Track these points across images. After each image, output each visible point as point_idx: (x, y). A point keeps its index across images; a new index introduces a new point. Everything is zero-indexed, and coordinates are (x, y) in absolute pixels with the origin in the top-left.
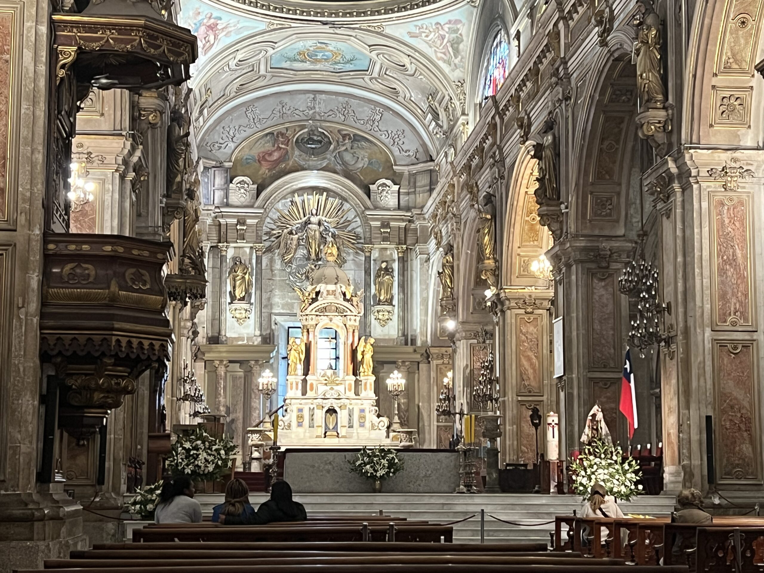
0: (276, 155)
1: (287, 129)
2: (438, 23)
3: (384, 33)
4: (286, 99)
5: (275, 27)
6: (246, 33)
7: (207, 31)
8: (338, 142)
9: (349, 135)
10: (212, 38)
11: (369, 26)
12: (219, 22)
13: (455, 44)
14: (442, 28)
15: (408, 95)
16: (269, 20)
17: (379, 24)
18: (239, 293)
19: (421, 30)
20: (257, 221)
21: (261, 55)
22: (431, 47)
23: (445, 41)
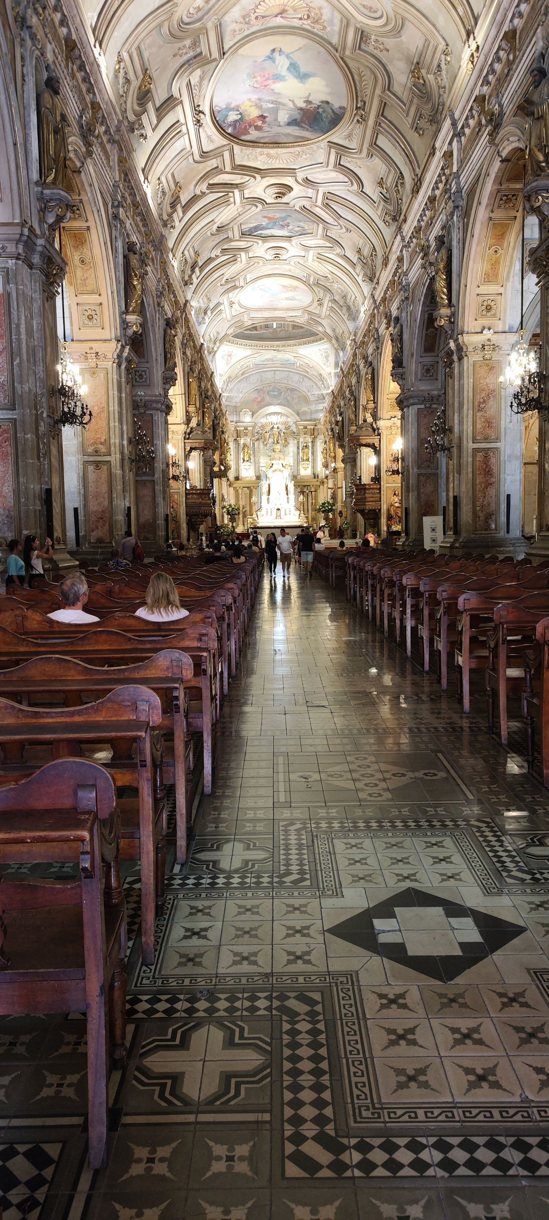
1: (264, 387)
3: (298, 352)
4: (263, 374)
5: (256, 352)
7: (228, 357)
8: (285, 392)
9: (290, 388)
10: (230, 359)
12: (232, 353)
13: (327, 357)
16: (252, 350)
17: (295, 349)
18: (246, 459)
19: (315, 352)
20: (252, 428)
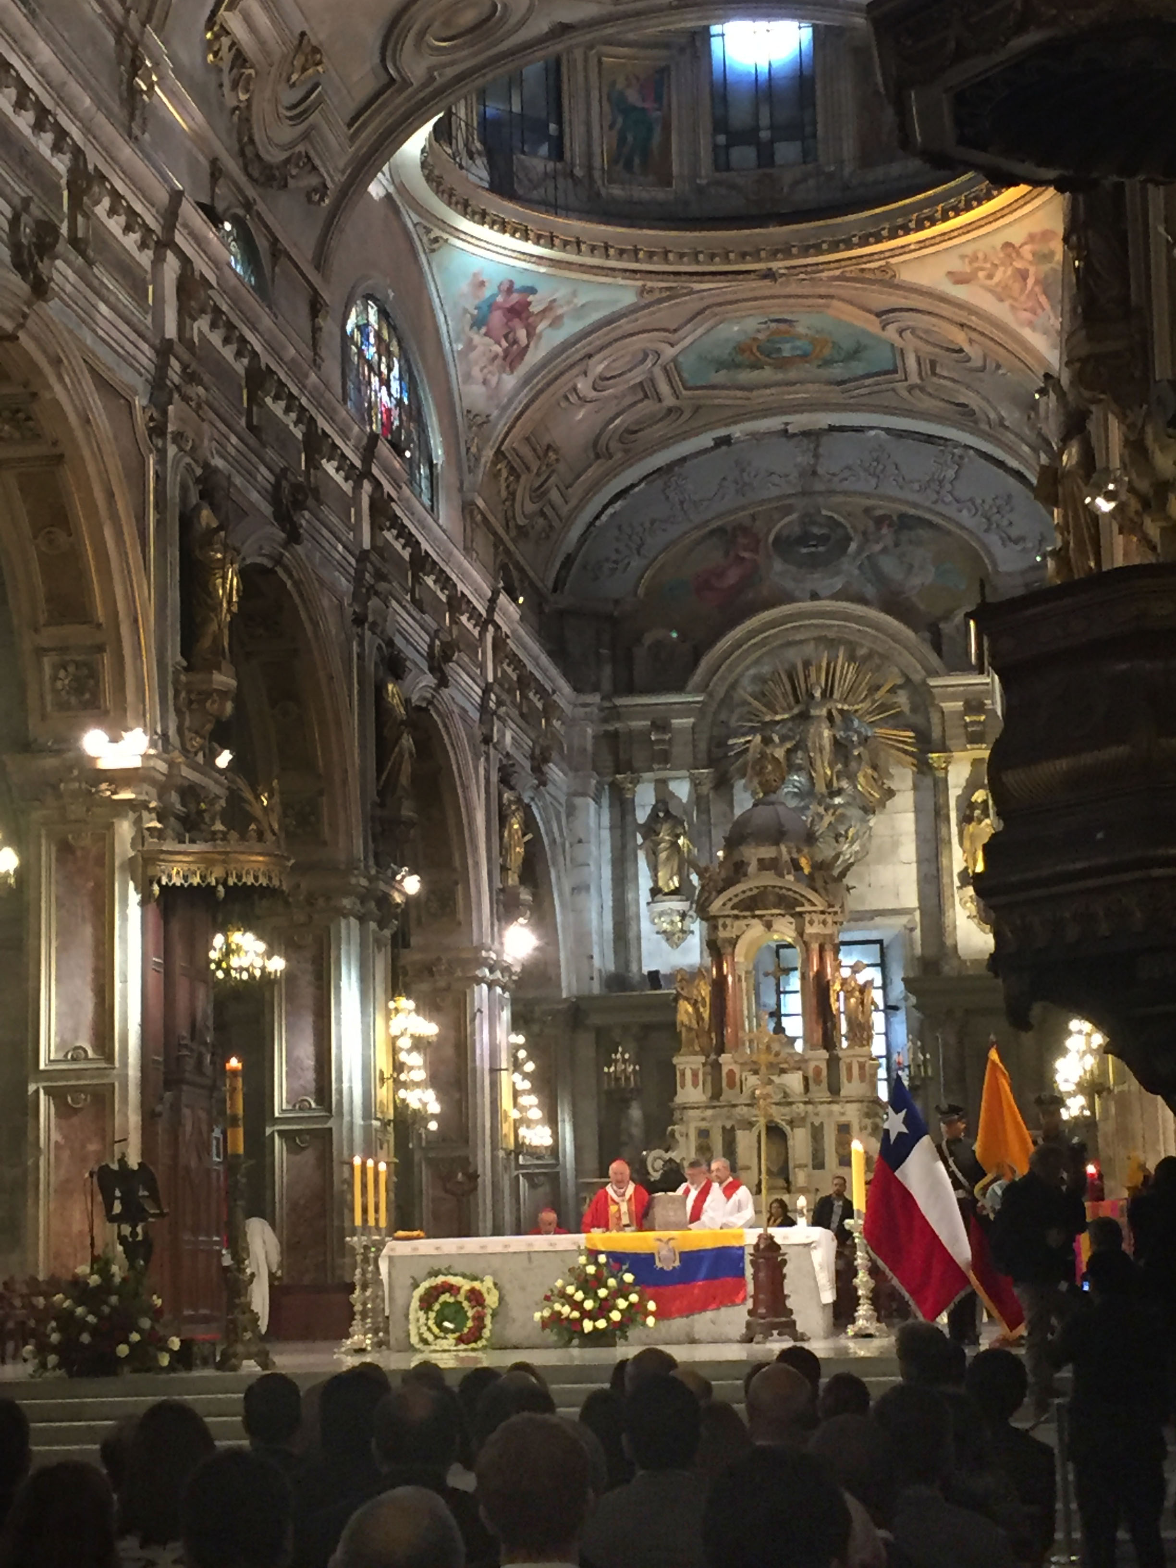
0: (733, 577)
1: (753, 517)
2: (1007, 245)
3: (896, 281)
5: (657, 295)
6: (595, 316)
7: (509, 320)
8: (864, 533)
9: (890, 517)
10: (522, 334)
11: (863, 270)
12: (531, 298)
14: (1018, 254)
15: (992, 415)
16: (640, 283)
17: (883, 263)
18: (666, 879)
19: (976, 265)
20: (692, 720)
21: (649, 363)
22: (1001, 300)
23: (1030, 281)
